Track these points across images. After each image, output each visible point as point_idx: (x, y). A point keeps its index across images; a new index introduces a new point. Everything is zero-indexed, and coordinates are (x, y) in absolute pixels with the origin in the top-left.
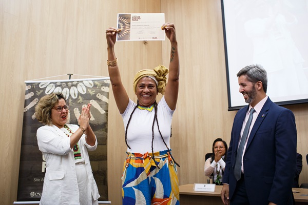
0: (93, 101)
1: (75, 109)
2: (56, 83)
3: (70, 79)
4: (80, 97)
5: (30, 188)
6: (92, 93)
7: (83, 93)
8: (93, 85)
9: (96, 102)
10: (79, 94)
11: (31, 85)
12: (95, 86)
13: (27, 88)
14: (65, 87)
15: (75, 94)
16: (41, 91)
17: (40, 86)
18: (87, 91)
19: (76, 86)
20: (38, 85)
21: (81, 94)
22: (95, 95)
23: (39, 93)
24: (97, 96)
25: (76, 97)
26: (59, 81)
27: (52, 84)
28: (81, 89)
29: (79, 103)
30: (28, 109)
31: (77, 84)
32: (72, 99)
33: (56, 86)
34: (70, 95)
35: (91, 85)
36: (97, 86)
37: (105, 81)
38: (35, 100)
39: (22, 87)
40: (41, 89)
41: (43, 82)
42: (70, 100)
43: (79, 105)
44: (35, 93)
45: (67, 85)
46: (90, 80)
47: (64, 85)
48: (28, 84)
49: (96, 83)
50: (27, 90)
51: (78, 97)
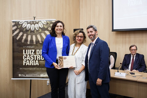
0: (47, 31)
1: (38, 35)
2: (28, 21)
3: (34, 20)
4: (40, 29)
5: (18, 72)
6: (46, 27)
7: (42, 27)
8: (46, 23)
9: (48, 32)
10: (40, 28)
11: (15, 23)
12: (47, 23)
13: (13, 24)
14: (32, 24)
15: (37, 28)
16: (20, 26)
17: (19, 23)
18: (43, 26)
19: (38, 23)
20: (19, 22)
21: (40, 27)
22: (47, 28)
23: (19, 27)
24: (48, 29)
25: (38, 29)
26: (29, 21)
27: (26, 22)
28: (41, 25)
29: (40, 32)
30: (15, 34)
31: (38, 22)
32: (36, 30)
33: (28, 23)
34: (35, 28)
35: (45, 23)
36: (48, 23)
37: (52, 21)
38: (18, 30)
39: (10, 23)
40: (20, 25)
41: (21, 21)
42: (35, 31)
43: (40, 33)
44: (17, 27)
45: (33, 23)
46: (44, 21)
47: (32, 23)
48: (13, 22)
49: (48, 22)
50: (13, 25)
51: (39, 29)
